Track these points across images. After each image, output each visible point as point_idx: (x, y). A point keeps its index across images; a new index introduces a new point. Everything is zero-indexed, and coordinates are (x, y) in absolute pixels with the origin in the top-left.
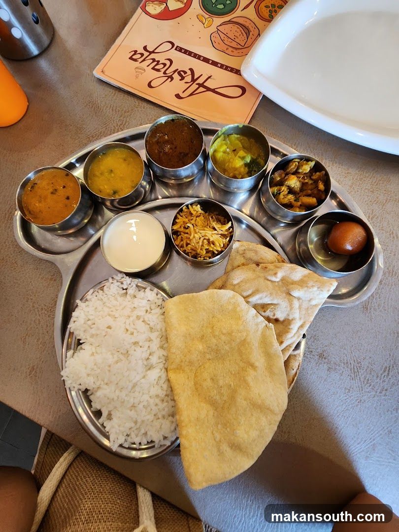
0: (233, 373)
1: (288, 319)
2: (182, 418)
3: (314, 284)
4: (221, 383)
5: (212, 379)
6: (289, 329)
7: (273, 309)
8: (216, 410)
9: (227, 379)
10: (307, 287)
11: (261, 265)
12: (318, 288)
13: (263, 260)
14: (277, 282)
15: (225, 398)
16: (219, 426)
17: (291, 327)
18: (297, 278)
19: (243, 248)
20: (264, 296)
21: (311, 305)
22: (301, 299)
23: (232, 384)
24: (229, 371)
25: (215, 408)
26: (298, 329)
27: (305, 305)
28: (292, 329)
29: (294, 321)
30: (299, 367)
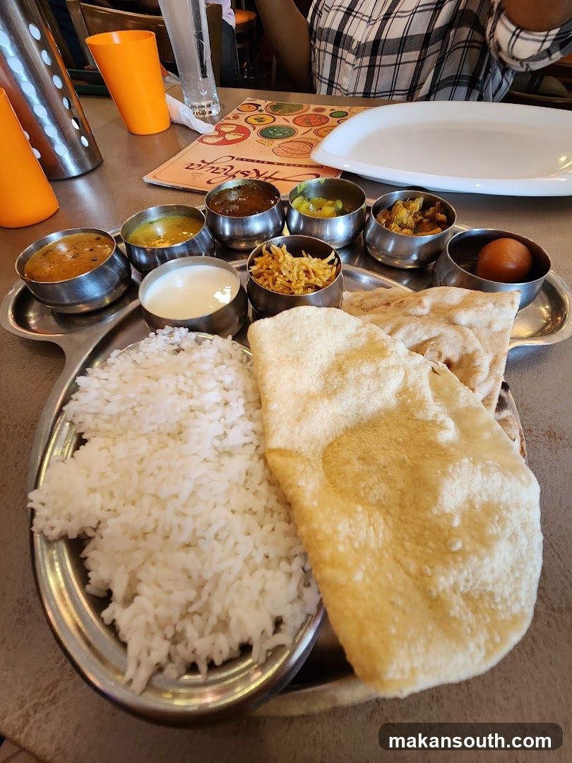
0: (401, 440)
1: (467, 355)
2: (315, 526)
3: (485, 301)
4: (382, 460)
5: (361, 458)
6: (475, 367)
7: (435, 346)
8: (388, 512)
9: (392, 451)
10: (476, 306)
11: (392, 304)
12: (494, 304)
13: (394, 296)
14: (427, 315)
15: (400, 485)
16: (408, 544)
17: (477, 364)
18: (456, 300)
19: (359, 298)
20: (414, 328)
21: (494, 333)
22: (474, 327)
23: (406, 458)
24: (391, 439)
25: (384, 510)
26: (490, 367)
27: (484, 333)
28: (479, 366)
29: (477, 354)
30: (521, 436)
